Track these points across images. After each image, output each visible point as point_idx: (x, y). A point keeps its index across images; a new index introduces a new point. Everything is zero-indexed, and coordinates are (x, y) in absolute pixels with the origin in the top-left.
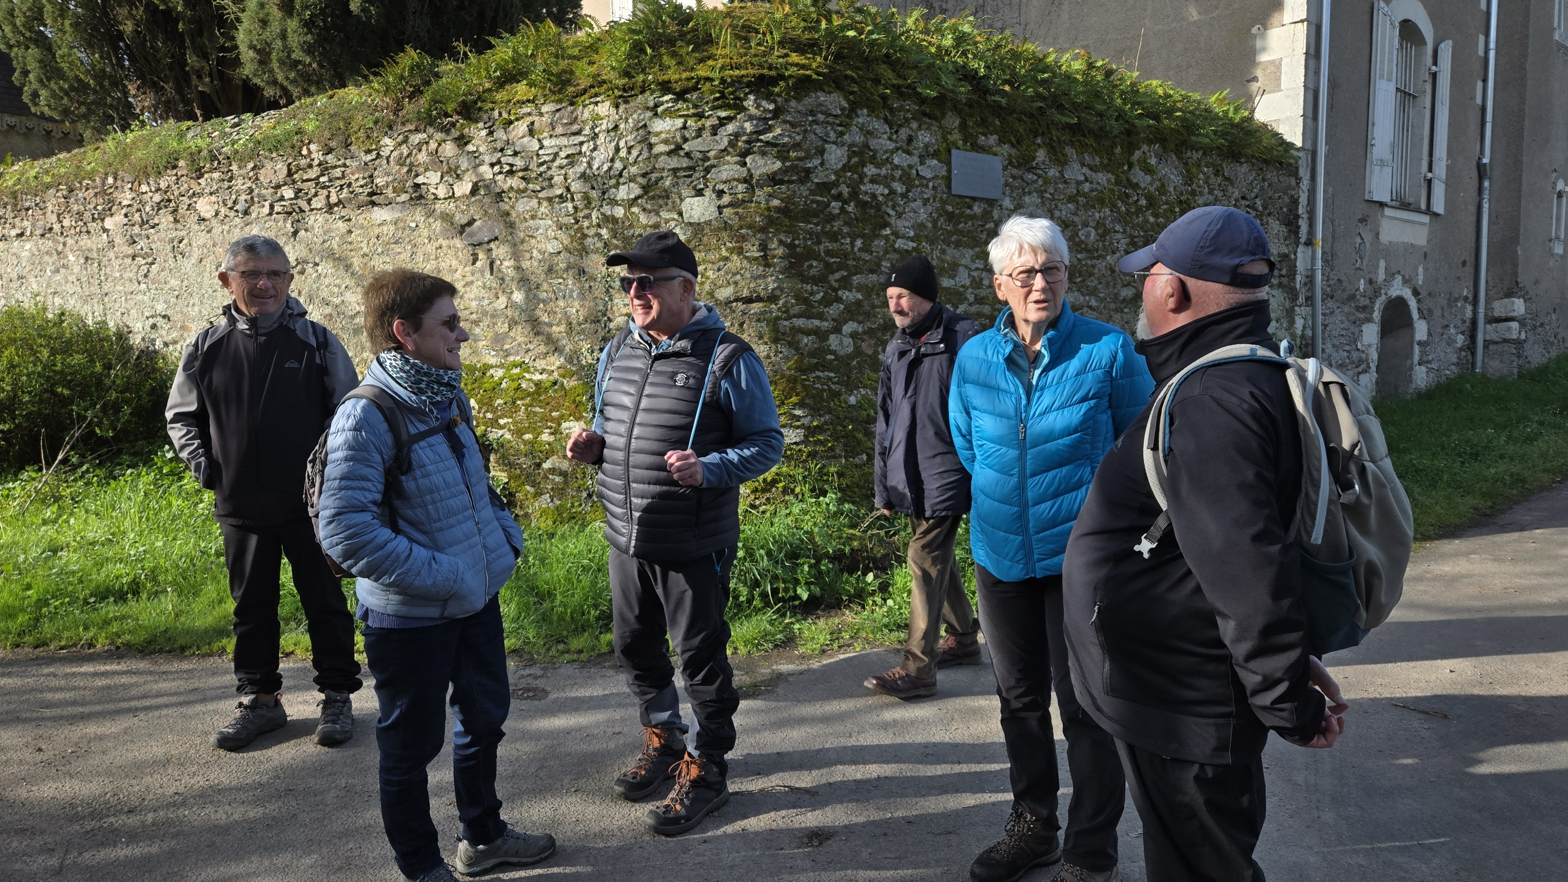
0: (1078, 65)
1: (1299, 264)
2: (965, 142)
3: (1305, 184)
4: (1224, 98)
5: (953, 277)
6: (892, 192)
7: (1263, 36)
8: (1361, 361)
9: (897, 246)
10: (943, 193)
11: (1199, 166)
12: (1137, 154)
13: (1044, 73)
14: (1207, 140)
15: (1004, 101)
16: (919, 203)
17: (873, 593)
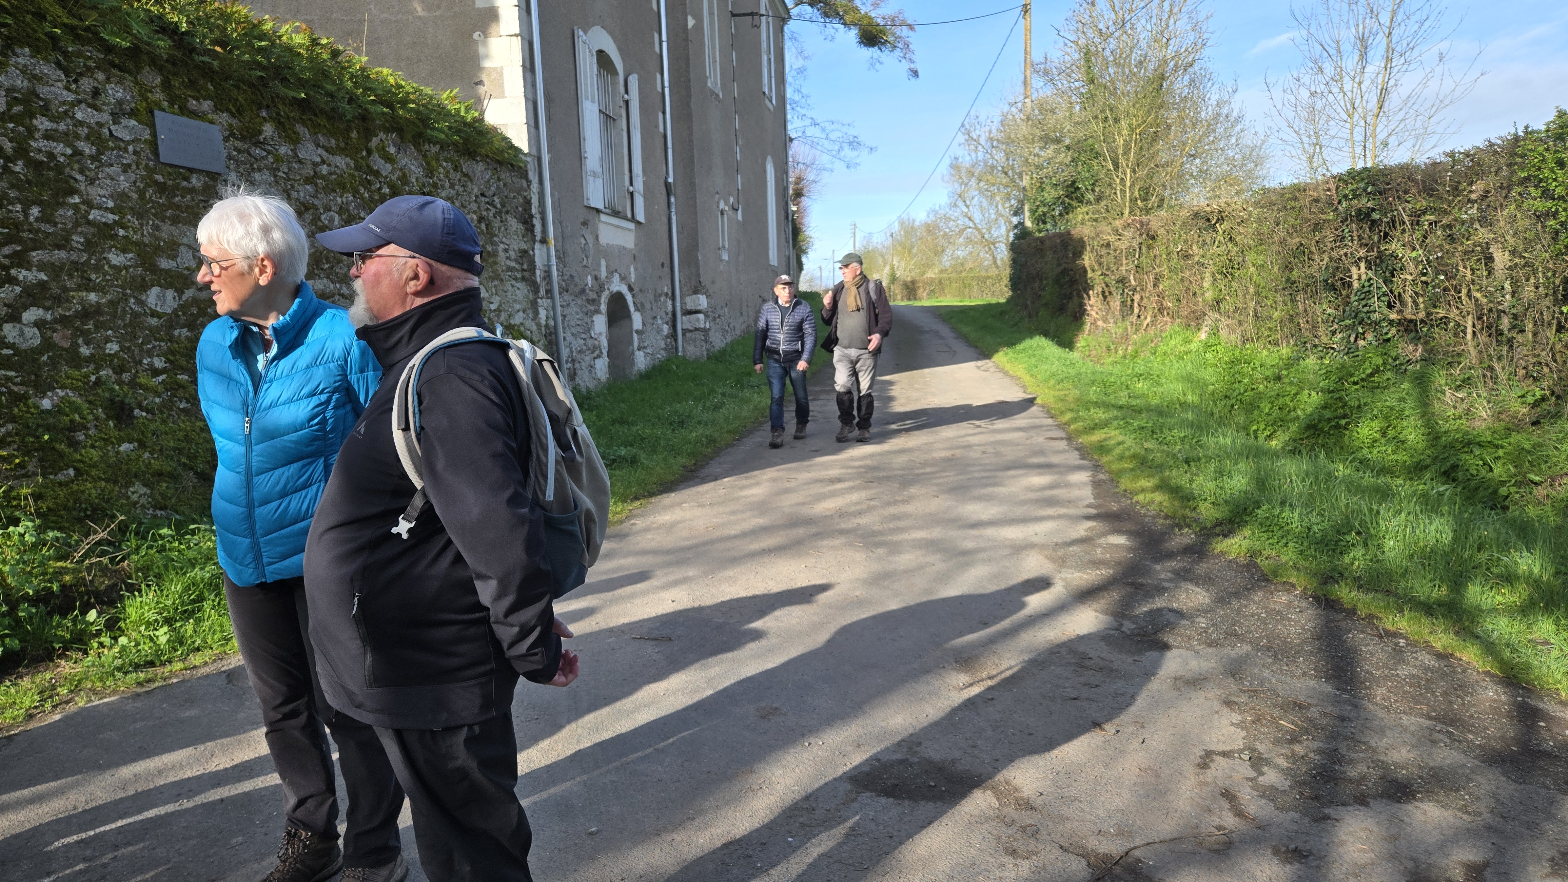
0: (299, 39)
1: (537, 259)
2: (172, 103)
3: (535, 186)
4: (455, 97)
5: (174, 258)
6: (77, 153)
7: (485, 44)
8: (595, 348)
9: (91, 217)
10: (149, 159)
11: (438, 160)
12: (375, 142)
13: (261, 40)
14: (443, 136)
15: (216, 63)
16: (116, 169)
17: (99, 633)
